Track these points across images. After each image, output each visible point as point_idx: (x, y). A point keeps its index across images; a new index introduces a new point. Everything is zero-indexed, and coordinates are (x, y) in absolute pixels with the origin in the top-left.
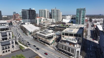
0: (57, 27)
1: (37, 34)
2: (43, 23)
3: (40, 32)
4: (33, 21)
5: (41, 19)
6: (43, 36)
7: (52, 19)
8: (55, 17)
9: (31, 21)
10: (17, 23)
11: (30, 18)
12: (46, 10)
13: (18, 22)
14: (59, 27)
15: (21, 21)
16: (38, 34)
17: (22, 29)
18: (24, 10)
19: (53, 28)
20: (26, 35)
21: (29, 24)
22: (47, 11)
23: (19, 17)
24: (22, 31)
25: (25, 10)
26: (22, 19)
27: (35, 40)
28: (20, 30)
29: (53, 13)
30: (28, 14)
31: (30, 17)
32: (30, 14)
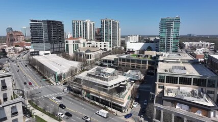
0: (124, 60)
1: (78, 80)
2: (87, 52)
3: (89, 75)
4: (58, 48)
5: (79, 42)
6: (99, 85)
7: (102, 43)
8: (110, 39)
9: (53, 48)
10: (19, 53)
11: (50, 41)
12: (88, 21)
13: (20, 51)
14: (128, 61)
15: (27, 47)
16: (84, 80)
17: (34, 68)
18: (35, 21)
19: (113, 62)
20: (47, 83)
21: (49, 54)
22: (91, 25)
23: (21, 39)
24: (35, 73)
25: (38, 21)
26: (32, 43)
27: (74, 96)
28: (29, 69)
29: (106, 28)
30: (46, 32)
31: (50, 37)
32: (49, 32)
